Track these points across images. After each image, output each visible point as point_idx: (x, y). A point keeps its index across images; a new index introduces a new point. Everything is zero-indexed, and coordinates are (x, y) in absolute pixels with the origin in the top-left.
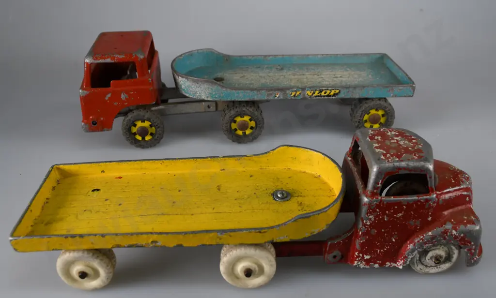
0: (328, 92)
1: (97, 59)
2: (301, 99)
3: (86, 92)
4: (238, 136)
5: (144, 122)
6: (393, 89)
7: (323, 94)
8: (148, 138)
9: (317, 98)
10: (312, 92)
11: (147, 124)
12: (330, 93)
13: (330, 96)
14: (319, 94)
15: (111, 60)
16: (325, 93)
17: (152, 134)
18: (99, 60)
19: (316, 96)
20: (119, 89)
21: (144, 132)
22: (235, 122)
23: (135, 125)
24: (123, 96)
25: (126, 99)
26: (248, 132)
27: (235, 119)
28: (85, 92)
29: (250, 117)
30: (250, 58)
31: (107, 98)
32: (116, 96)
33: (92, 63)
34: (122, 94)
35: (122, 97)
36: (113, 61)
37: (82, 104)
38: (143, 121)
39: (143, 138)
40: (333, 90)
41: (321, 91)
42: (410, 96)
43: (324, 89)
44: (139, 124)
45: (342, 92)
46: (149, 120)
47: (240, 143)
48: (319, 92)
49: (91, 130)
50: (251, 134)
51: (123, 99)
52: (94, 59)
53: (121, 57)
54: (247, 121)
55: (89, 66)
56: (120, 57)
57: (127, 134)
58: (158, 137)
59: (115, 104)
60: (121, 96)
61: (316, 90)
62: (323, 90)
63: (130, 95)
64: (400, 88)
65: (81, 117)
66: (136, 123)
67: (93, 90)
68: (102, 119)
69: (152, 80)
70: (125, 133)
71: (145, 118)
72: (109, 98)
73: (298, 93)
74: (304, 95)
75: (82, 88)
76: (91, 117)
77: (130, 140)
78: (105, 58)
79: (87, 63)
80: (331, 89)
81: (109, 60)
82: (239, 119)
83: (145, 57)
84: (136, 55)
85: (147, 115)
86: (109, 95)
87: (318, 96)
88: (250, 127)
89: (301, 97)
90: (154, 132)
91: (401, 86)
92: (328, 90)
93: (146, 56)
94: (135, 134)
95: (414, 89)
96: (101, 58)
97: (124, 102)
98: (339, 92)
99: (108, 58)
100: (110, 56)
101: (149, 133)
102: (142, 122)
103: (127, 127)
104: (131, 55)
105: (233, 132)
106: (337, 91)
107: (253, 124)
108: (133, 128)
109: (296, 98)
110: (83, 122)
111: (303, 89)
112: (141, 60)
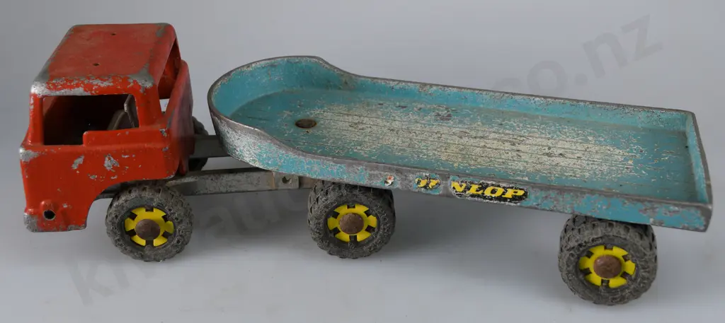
0: (500, 191)
1: (55, 88)
2: (439, 195)
3: (32, 154)
4: (341, 244)
5: (152, 210)
6: (653, 208)
7: (488, 192)
8: (158, 242)
9: (476, 199)
10: (464, 185)
11: (157, 215)
12: (504, 193)
13: (505, 199)
14: (480, 192)
15: (85, 90)
16: (494, 191)
17: (166, 235)
18: (60, 89)
19: (473, 196)
20: (99, 148)
21: (151, 230)
22: (336, 215)
23: (133, 217)
24: (108, 163)
25: (114, 168)
26: (361, 236)
27: (336, 210)
28: (30, 152)
29: (366, 209)
30: (392, 84)
31: (75, 167)
32: (94, 161)
33: (44, 96)
34: (107, 159)
35: (106, 165)
36: (88, 94)
37: (24, 177)
38: (150, 209)
39: (150, 243)
40: (512, 188)
41: (483, 187)
42: (697, 230)
43: (489, 183)
44: (142, 215)
45: (532, 196)
46: (160, 207)
47: (343, 257)
48: (480, 189)
49: (42, 227)
50: (369, 241)
51: (108, 168)
52: (49, 88)
53: (105, 84)
54: (360, 216)
55: (39, 101)
56: (102, 85)
57: (115, 233)
58: (178, 242)
59: (92, 178)
60: (104, 163)
61: (472, 183)
62: (487, 186)
63: (122, 162)
64: (672, 208)
65: (23, 202)
66: (136, 212)
67: (47, 148)
68: (65, 206)
69: (168, 132)
70: (112, 230)
71: (154, 204)
72: (80, 165)
73: (433, 183)
74: (446, 188)
75: (24, 145)
76: (43, 203)
77: (121, 245)
78: (71, 87)
79: (35, 96)
80: (504, 185)
81: (79, 91)
82: (343, 210)
83: (154, 85)
84: (135, 81)
85: (158, 198)
86: (79, 161)
87: (478, 196)
88: (365, 227)
89: (440, 191)
90: (171, 231)
91: (676, 205)
92: (499, 186)
93: (157, 83)
94: (133, 233)
95: (708, 215)
96: (64, 87)
97: (109, 174)
98: (525, 194)
99: (78, 86)
100: (83, 82)
101: (161, 233)
102: (147, 210)
103: (117, 221)
104: (125, 81)
105: (332, 235)
106: (520, 193)
107: (372, 221)
108: (129, 220)
109: (429, 192)
110: (26, 211)
111: (445, 177)
112: (146, 90)
